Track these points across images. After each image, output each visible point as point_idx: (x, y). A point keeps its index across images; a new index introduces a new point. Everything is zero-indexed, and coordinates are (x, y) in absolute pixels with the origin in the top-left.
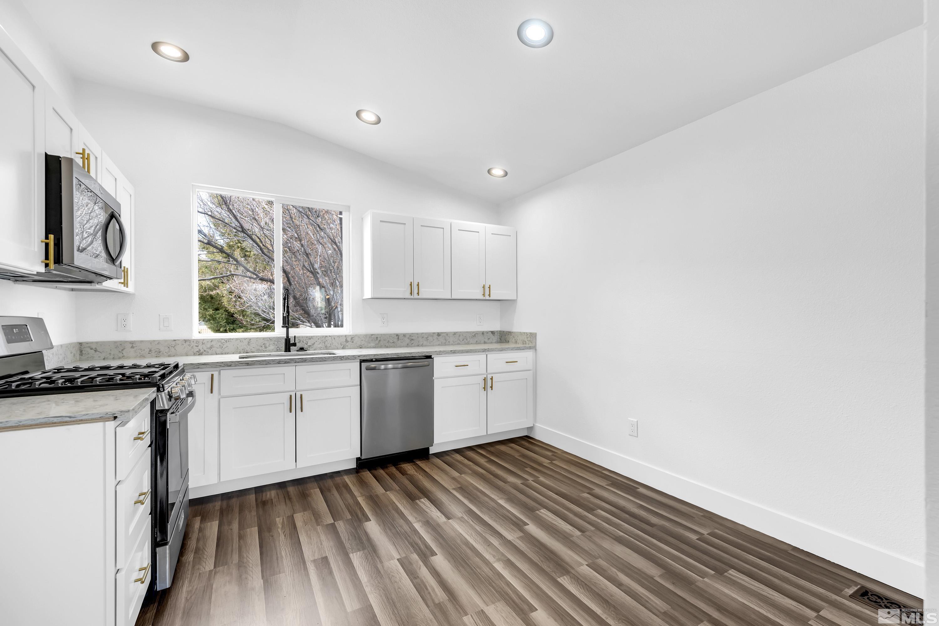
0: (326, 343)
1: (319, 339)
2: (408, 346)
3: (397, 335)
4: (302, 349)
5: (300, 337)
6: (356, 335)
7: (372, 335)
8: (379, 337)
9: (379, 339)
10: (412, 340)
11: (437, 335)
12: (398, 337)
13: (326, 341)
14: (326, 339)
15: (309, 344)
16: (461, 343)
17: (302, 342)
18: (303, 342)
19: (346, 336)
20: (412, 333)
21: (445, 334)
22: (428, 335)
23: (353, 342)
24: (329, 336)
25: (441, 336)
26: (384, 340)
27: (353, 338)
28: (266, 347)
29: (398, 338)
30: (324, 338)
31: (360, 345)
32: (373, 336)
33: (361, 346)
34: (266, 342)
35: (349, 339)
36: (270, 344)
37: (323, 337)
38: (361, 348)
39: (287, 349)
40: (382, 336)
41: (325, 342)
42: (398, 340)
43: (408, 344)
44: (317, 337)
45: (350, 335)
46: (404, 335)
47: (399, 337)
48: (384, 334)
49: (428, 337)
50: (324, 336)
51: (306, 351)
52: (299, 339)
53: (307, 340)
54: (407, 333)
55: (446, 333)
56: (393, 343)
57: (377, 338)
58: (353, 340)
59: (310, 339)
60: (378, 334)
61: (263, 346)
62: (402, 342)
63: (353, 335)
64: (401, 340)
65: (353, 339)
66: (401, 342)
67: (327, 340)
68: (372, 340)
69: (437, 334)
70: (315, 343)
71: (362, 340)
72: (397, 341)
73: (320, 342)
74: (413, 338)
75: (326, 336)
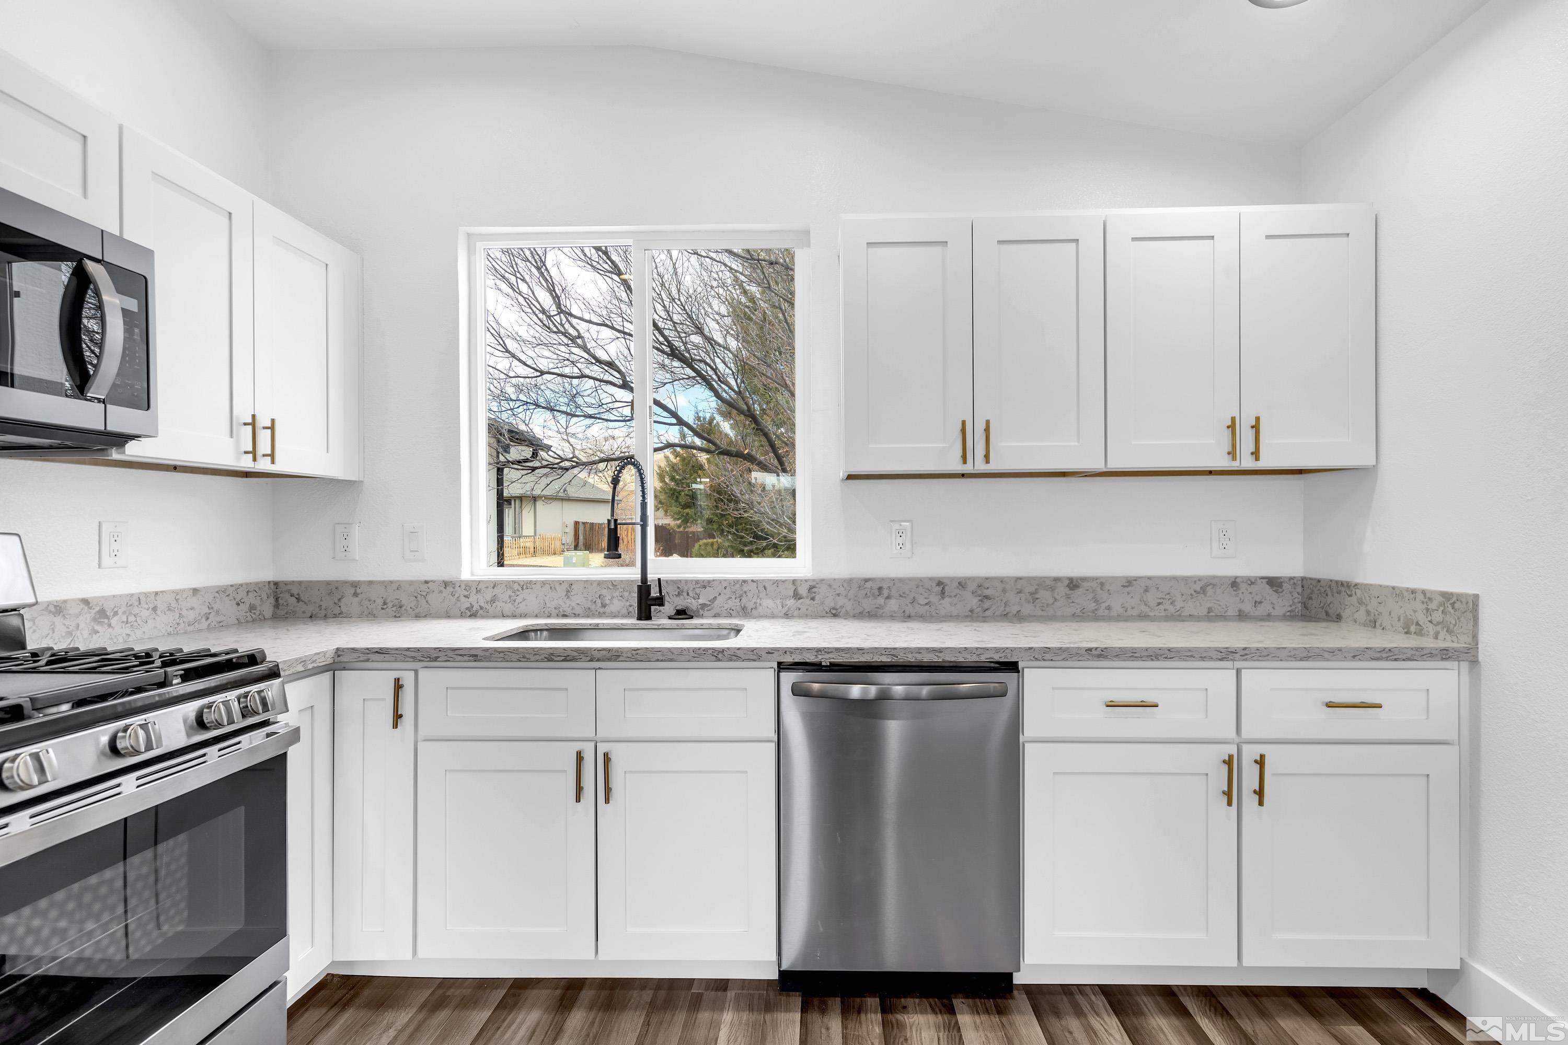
0: (744, 599)
1: (725, 588)
2: (971, 616)
3: (940, 583)
4: (682, 613)
5: (680, 581)
6: (822, 580)
7: (867, 580)
8: (885, 586)
9: (886, 592)
10: (987, 597)
11: (1068, 586)
12: (943, 588)
13: (744, 595)
14: (745, 589)
15: (701, 601)
16: (1152, 614)
17: (685, 594)
18: (688, 594)
19: (794, 582)
20: (987, 579)
21: (1094, 584)
22: (1038, 585)
23: (813, 599)
24: (753, 581)
25: (1080, 589)
26: (901, 596)
27: (814, 587)
28: (604, 606)
29: (943, 593)
30: (738, 586)
31: (834, 609)
32: (868, 585)
33: (836, 610)
34: (604, 592)
35: (803, 591)
36: (612, 598)
37: (735, 582)
38: (835, 615)
39: (644, 613)
40: (894, 584)
41: (741, 596)
42: (943, 598)
43: (971, 611)
44: (721, 581)
45: (806, 581)
46: (962, 584)
47: (946, 588)
48: (902, 580)
49: (1036, 589)
50: (738, 581)
51: (692, 617)
52: (678, 588)
53: (698, 591)
54: (969, 578)
55: (1099, 581)
56: (926, 604)
57: (880, 589)
58: (815, 593)
59: (705, 587)
60: (883, 579)
61: (599, 601)
62: (956, 604)
63: (814, 580)
64: (951, 596)
65: (814, 590)
66: (951, 604)
67: (745, 592)
68: (866, 594)
69: (1067, 582)
70: (716, 597)
71: (838, 595)
72: (940, 600)
73: (728, 596)
74: (987, 592)
75: (744, 581)
